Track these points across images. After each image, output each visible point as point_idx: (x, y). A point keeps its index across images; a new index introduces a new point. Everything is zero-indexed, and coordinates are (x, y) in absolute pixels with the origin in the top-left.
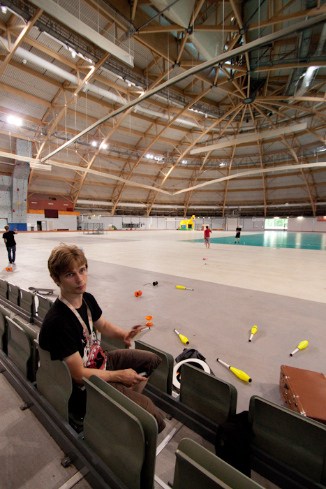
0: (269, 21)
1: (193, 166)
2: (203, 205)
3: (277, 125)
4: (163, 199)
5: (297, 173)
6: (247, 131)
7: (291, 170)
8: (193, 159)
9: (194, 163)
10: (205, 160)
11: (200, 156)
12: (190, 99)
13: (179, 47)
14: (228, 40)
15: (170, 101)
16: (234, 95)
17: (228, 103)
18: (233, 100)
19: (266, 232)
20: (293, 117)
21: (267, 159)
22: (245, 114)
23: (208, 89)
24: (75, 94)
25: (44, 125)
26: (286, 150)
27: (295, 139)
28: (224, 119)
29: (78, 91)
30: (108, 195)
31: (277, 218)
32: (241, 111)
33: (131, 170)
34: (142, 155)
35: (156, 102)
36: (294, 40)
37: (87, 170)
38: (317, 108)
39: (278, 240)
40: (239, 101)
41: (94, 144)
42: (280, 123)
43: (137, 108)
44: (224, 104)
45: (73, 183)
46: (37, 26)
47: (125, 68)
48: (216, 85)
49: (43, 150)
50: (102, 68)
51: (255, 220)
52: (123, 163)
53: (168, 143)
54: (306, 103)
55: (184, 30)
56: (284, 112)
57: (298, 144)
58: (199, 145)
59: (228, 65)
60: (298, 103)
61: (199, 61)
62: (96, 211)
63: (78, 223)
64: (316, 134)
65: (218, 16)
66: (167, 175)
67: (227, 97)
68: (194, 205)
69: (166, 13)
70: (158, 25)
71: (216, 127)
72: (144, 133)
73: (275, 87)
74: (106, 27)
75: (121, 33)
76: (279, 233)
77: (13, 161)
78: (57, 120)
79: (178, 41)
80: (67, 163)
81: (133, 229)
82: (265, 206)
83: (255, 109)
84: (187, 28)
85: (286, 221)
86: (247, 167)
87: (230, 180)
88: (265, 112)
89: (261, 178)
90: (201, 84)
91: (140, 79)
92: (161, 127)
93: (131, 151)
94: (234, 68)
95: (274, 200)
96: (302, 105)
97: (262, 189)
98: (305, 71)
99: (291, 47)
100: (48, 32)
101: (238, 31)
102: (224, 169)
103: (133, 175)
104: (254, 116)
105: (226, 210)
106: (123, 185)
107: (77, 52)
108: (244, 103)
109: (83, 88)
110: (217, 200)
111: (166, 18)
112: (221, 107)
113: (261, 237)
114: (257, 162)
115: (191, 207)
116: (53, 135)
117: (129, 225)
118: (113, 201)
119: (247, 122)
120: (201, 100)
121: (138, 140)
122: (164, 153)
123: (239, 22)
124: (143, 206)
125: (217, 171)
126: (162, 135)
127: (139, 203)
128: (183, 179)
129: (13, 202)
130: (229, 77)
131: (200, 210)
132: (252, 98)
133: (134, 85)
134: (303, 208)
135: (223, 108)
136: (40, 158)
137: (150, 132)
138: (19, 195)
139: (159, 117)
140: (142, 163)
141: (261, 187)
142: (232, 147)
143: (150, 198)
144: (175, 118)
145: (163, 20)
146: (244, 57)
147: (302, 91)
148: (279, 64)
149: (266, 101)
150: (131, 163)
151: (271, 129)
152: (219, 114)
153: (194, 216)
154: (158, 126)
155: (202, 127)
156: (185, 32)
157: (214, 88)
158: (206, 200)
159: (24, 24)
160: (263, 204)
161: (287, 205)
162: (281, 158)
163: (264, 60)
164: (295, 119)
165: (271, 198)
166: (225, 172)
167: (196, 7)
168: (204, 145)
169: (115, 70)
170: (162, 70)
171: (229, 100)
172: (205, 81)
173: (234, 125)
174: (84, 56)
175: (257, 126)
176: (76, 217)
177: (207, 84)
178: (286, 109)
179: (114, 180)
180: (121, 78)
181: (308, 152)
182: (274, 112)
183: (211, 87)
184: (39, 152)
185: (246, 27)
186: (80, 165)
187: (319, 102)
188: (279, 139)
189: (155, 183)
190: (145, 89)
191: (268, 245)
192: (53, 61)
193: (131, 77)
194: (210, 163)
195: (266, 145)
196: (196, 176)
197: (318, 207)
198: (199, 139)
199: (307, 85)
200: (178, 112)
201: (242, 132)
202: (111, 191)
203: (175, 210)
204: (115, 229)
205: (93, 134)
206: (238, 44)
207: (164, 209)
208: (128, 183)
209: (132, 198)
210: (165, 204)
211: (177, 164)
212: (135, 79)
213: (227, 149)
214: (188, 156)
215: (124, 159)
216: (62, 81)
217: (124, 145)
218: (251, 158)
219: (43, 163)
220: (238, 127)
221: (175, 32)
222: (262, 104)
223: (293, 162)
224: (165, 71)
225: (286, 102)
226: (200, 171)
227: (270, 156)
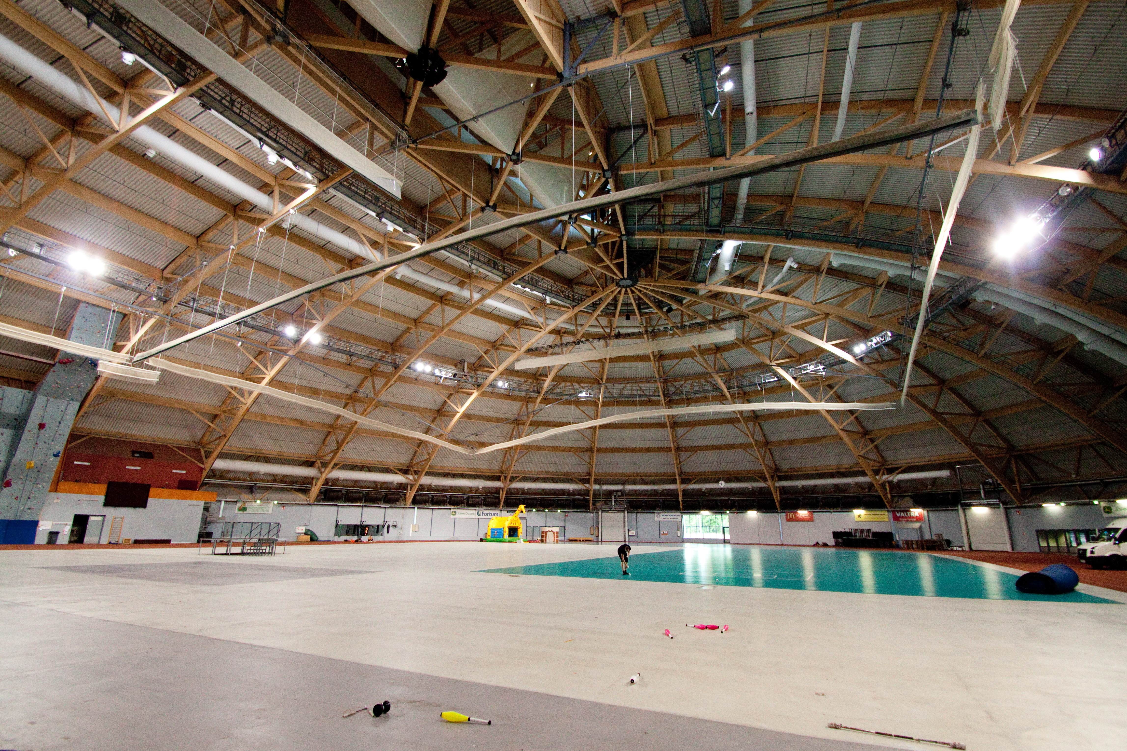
0: (652, 165)
1: (522, 394)
2: (545, 480)
3: (683, 328)
4: (450, 464)
5: (732, 420)
6: (628, 336)
7: (719, 413)
8: (522, 379)
9: (524, 387)
10: (547, 383)
11: (537, 375)
12: (516, 267)
13: (495, 180)
14: (585, 182)
15: (473, 266)
16: (599, 270)
17: (591, 282)
18: (598, 279)
19: (687, 546)
20: (710, 317)
21: (672, 390)
22: (623, 305)
23: (550, 255)
24: (261, 230)
25: (168, 280)
26: (705, 376)
27: (718, 356)
28: (582, 309)
29: (270, 223)
30: (307, 451)
31: (706, 514)
32: (615, 299)
33: (376, 394)
34: (405, 362)
35: (444, 264)
36: (696, 198)
37: (262, 388)
38: (747, 306)
39: (714, 565)
40: (609, 281)
41: (290, 331)
42: (689, 326)
43: (403, 272)
44: (581, 284)
45: (214, 417)
46: (199, 98)
47: (382, 199)
48: (565, 251)
49: (146, 334)
50: (332, 191)
51: (662, 516)
52: (359, 377)
53: (468, 344)
54: (729, 296)
55: (504, 156)
56: (692, 308)
57: (726, 366)
58: (531, 351)
59: (586, 222)
60: (716, 296)
61: (531, 207)
62: (267, 489)
63: (205, 522)
64: (754, 350)
65: (566, 145)
66: (461, 410)
67: (586, 273)
68: (525, 479)
69: (471, 125)
70: (456, 140)
71: (569, 321)
72: (415, 320)
73: (673, 265)
74: (351, 127)
75: (380, 141)
76: (715, 547)
77: (53, 352)
78: (203, 274)
79: (494, 172)
80: (206, 368)
81: (365, 538)
82: (679, 487)
83: (640, 298)
84: (510, 153)
85: (724, 519)
86: (634, 403)
87: (602, 427)
88: (660, 305)
89: (663, 425)
90: (536, 244)
91: (415, 221)
92: (452, 312)
93: (379, 354)
94: (598, 226)
95: (698, 474)
96: (723, 299)
97: (669, 450)
98: (720, 245)
99: (692, 208)
100: (221, 113)
101: (601, 172)
102: (586, 403)
103: (379, 404)
104: (640, 309)
105: (596, 494)
106: (352, 428)
107: (281, 157)
108: (618, 285)
109: (282, 220)
110: (573, 471)
111: (472, 133)
112: (576, 287)
113: (678, 559)
114: (654, 395)
115: (517, 485)
116: (184, 303)
117: (356, 526)
118: (318, 464)
119: (628, 318)
120: (538, 271)
121: (398, 333)
122: (459, 363)
123: (602, 158)
124: (398, 478)
125: (573, 407)
126: (455, 326)
127: (387, 471)
128: (498, 420)
129: (15, 460)
130: (589, 241)
131: (536, 492)
132: (634, 277)
133: (401, 230)
134: (753, 492)
135: (580, 290)
136: (133, 352)
137: (428, 319)
138: (40, 442)
139: (449, 293)
140: (404, 379)
141: (666, 444)
142: (600, 361)
143: (417, 460)
144: (484, 298)
145: (465, 134)
146: (614, 212)
147: (720, 276)
148: (674, 230)
149: (658, 287)
150: (377, 379)
151: (673, 335)
152: (574, 300)
153: (522, 507)
154: (447, 308)
155: (540, 320)
156: (507, 159)
157: (561, 255)
158: (552, 469)
159: (168, 89)
160: (674, 482)
161: (722, 484)
162: (697, 389)
163: (648, 221)
164: (714, 321)
165: (689, 468)
166: (590, 410)
167: (526, 125)
168: (545, 354)
169: (361, 200)
170: (460, 212)
171: (591, 278)
172: (543, 241)
173: (604, 321)
174: (295, 164)
175: (646, 327)
176: (201, 504)
177: (549, 247)
178: (695, 303)
179: (329, 414)
180: (374, 214)
181: (744, 382)
182: (674, 306)
183: (556, 252)
184: (135, 339)
185: (614, 168)
186: (243, 376)
187: (752, 297)
188: (689, 354)
189: (433, 426)
190: (422, 241)
191: (696, 580)
192: (222, 163)
193: (395, 216)
194: (557, 390)
195: (667, 364)
196: (528, 415)
197: (783, 490)
198: (533, 340)
199: (727, 267)
200: (491, 287)
201: (618, 336)
202: (318, 441)
203: (477, 490)
204: (314, 539)
205: (291, 310)
206: (603, 190)
207: (452, 489)
208: (364, 421)
209: (371, 459)
210: (454, 476)
211: (485, 388)
212: (403, 220)
213: (592, 365)
214: (510, 372)
215: (360, 370)
216: (236, 202)
217: (365, 339)
218: (641, 385)
219: (140, 364)
220: (611, 327)
221: (488, 157)
222: (651, 290)
223: (721, 399)
224: (465, 214)
225: (695, 293)
226: (537, 406)
227: (677, 384)
